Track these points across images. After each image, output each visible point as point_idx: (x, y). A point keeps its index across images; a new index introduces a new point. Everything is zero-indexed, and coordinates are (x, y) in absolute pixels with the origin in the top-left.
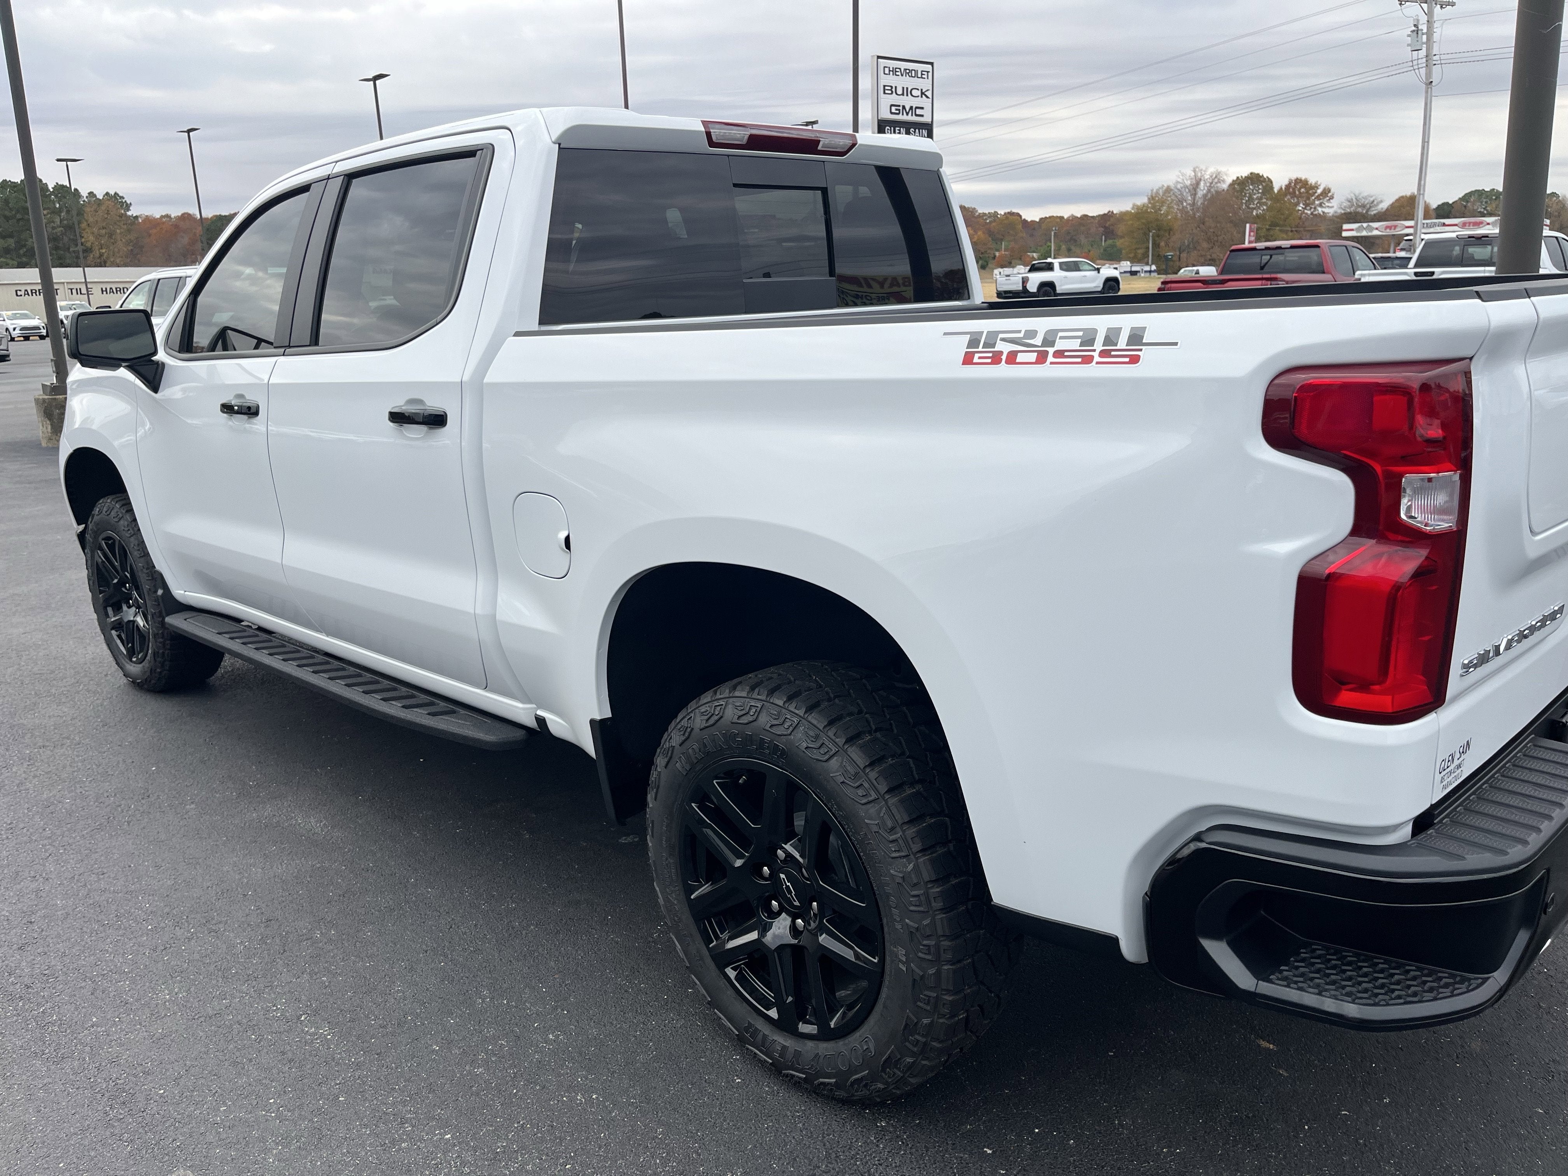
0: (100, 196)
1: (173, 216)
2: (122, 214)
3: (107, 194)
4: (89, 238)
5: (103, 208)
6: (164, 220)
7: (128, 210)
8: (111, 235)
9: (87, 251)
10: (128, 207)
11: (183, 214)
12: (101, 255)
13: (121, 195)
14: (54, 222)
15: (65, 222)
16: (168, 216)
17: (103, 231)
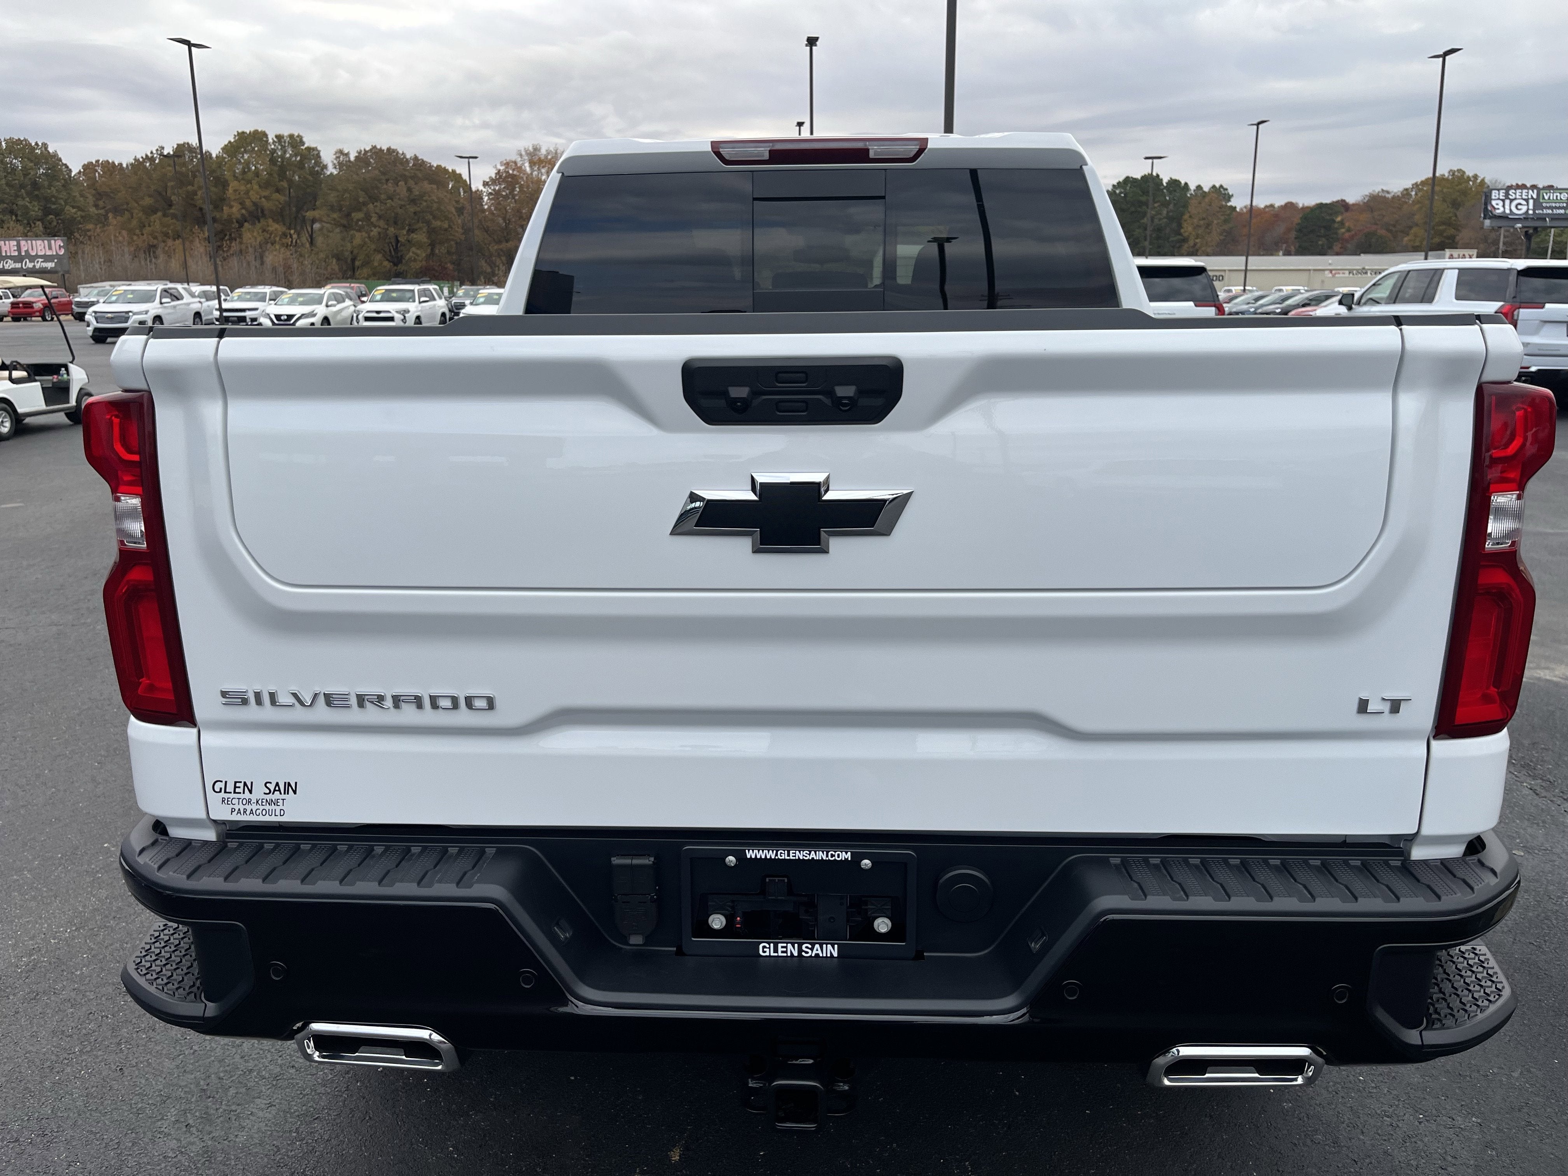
0: (1206, 189)
1: (1276, 206)
2: (1222, 205)
3: (1214, 187)
4: (1187, 229)
5: (1207, 200)
6: (1267, 209)
7: (1229, 201)
8: (1208, 225)
9: (1185, 240)
10: (1229, 197)
11: (1286, 204)
12: (1195, 244)
13: (1225, 187)
14: (1160, 214)
15: (1171, 214)
16: (1272, 206)
17: (1202, 222)
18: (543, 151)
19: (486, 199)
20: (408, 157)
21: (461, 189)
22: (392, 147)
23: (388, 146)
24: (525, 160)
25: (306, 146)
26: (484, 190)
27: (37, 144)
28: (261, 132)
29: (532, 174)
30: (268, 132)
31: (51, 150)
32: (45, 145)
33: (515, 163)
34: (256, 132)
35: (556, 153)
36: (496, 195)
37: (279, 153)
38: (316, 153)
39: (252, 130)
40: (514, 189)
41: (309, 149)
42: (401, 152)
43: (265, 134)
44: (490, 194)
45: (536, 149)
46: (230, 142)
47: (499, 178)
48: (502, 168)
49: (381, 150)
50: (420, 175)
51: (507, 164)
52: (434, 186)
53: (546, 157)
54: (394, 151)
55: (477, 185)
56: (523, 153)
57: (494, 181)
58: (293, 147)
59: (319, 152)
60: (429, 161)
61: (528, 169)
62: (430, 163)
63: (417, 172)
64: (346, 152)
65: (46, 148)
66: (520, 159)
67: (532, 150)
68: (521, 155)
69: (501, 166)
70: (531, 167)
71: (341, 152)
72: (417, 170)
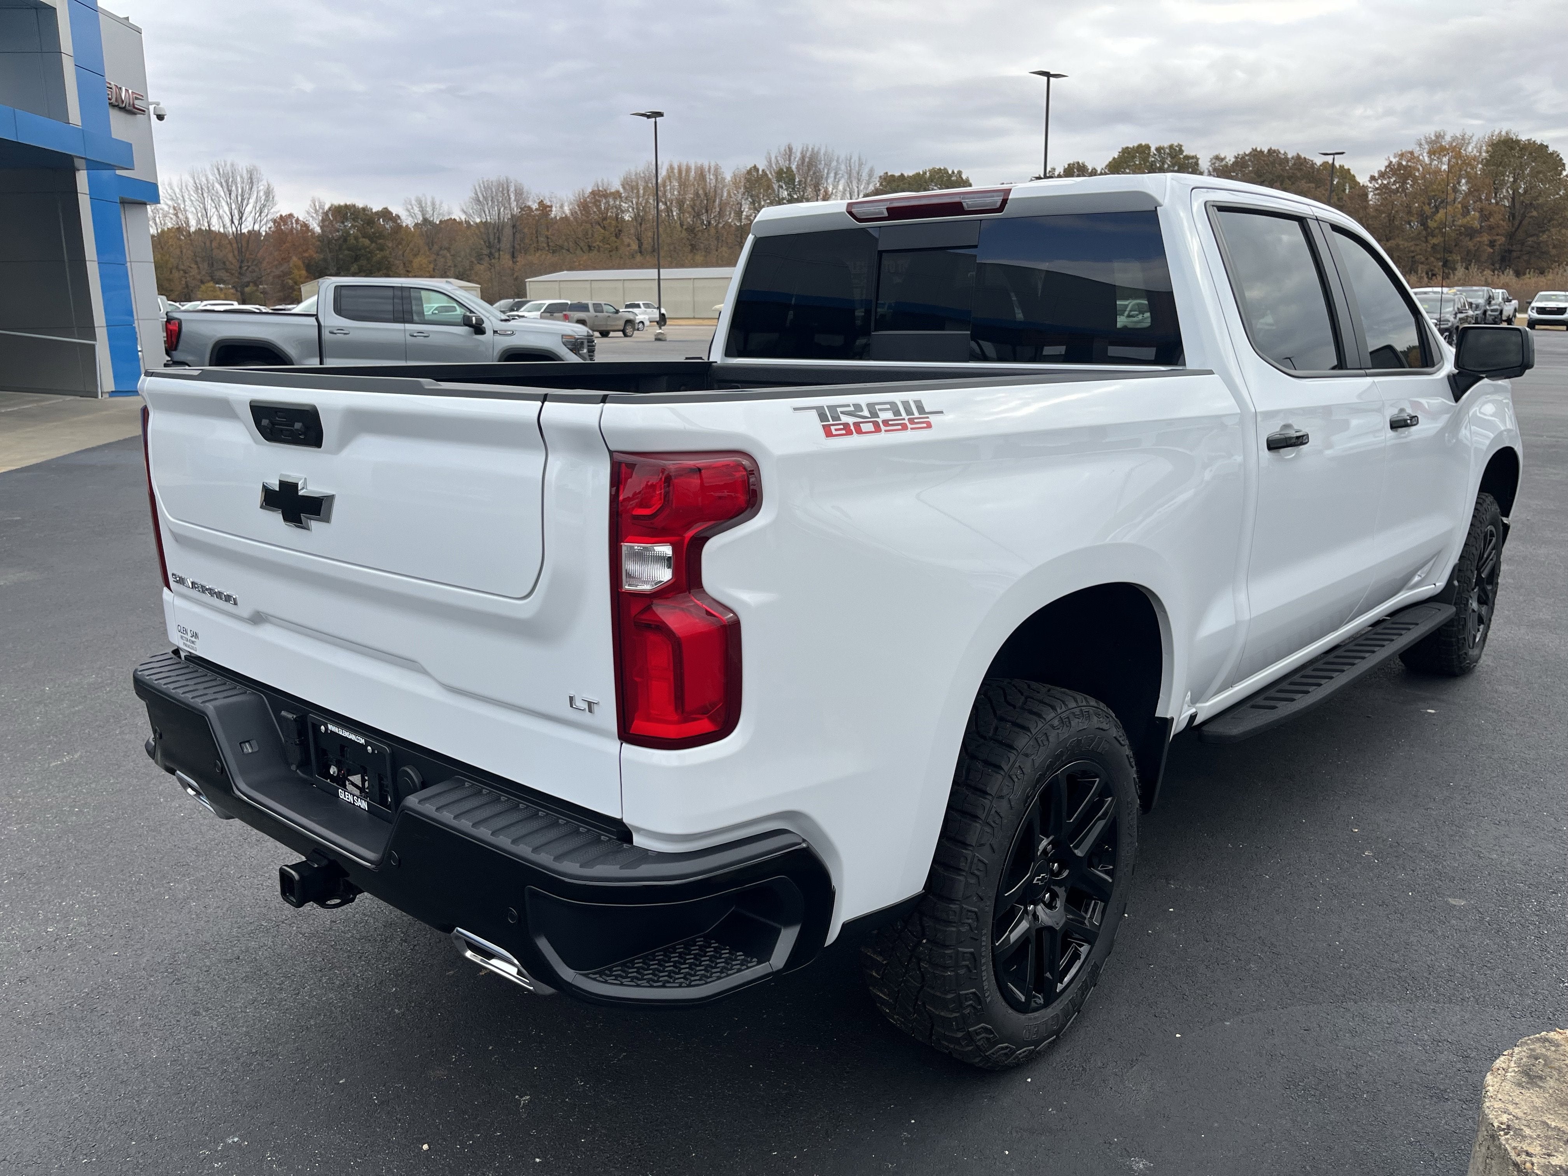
18: (1448, 138)
19: (1370, 196)
20: (1290, 156)
21: (1347, 185)
22: (1273, 148)
23: (1269, 148)
24: (1424, 149)
25: (1184, 154)
26: (1370, 185)
27: (953, 172)
28: (1145, 145)
29: (1431, 164)
30: (1150, 145)
31: (964, 177)
32: (960, 173)
33: (1412, 153)
34: (1140, 146)
35: (1463, 139)
36: (1383, 190)
37: (1158, 165)
38: (1194, 161)
39: (1136, 145)
40: (1404, 183)
41: (1187, 157)
42: (1282, 152)
43: (1148, 147)
44: (1377, 189)
45: (1439, 136)
46: (1114, 159)
47: (1392, 170)
48: (1394, 160)
49: (1261, 152)
50: (1299, 175)
51: (1402, 155)
52: (1313, 185)
53: (1451, 143)
54: (1274, 151)
55: (1363, 179)
56: (1423, 142)
57: (1382, 175)
58: (1172, 158)
59: (1198, 159)
60: (1311, 159)
61: (1427, 160)
62: (1312, 161)
63: (1295, 172)
64: (1223, 157)
65: (960, 176)
66: (1418, 149)
67: (1433, 138)
68: (1420, 145)
69: (1395, 157)
70: (1430, 157)
71: (1217, 158)
72: (1296, 169)
